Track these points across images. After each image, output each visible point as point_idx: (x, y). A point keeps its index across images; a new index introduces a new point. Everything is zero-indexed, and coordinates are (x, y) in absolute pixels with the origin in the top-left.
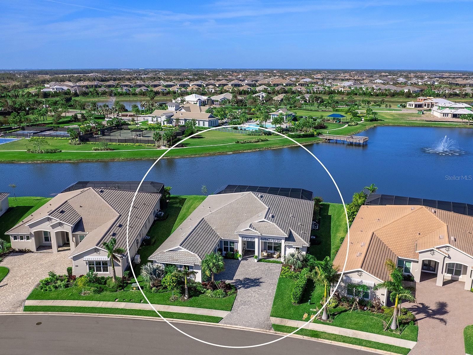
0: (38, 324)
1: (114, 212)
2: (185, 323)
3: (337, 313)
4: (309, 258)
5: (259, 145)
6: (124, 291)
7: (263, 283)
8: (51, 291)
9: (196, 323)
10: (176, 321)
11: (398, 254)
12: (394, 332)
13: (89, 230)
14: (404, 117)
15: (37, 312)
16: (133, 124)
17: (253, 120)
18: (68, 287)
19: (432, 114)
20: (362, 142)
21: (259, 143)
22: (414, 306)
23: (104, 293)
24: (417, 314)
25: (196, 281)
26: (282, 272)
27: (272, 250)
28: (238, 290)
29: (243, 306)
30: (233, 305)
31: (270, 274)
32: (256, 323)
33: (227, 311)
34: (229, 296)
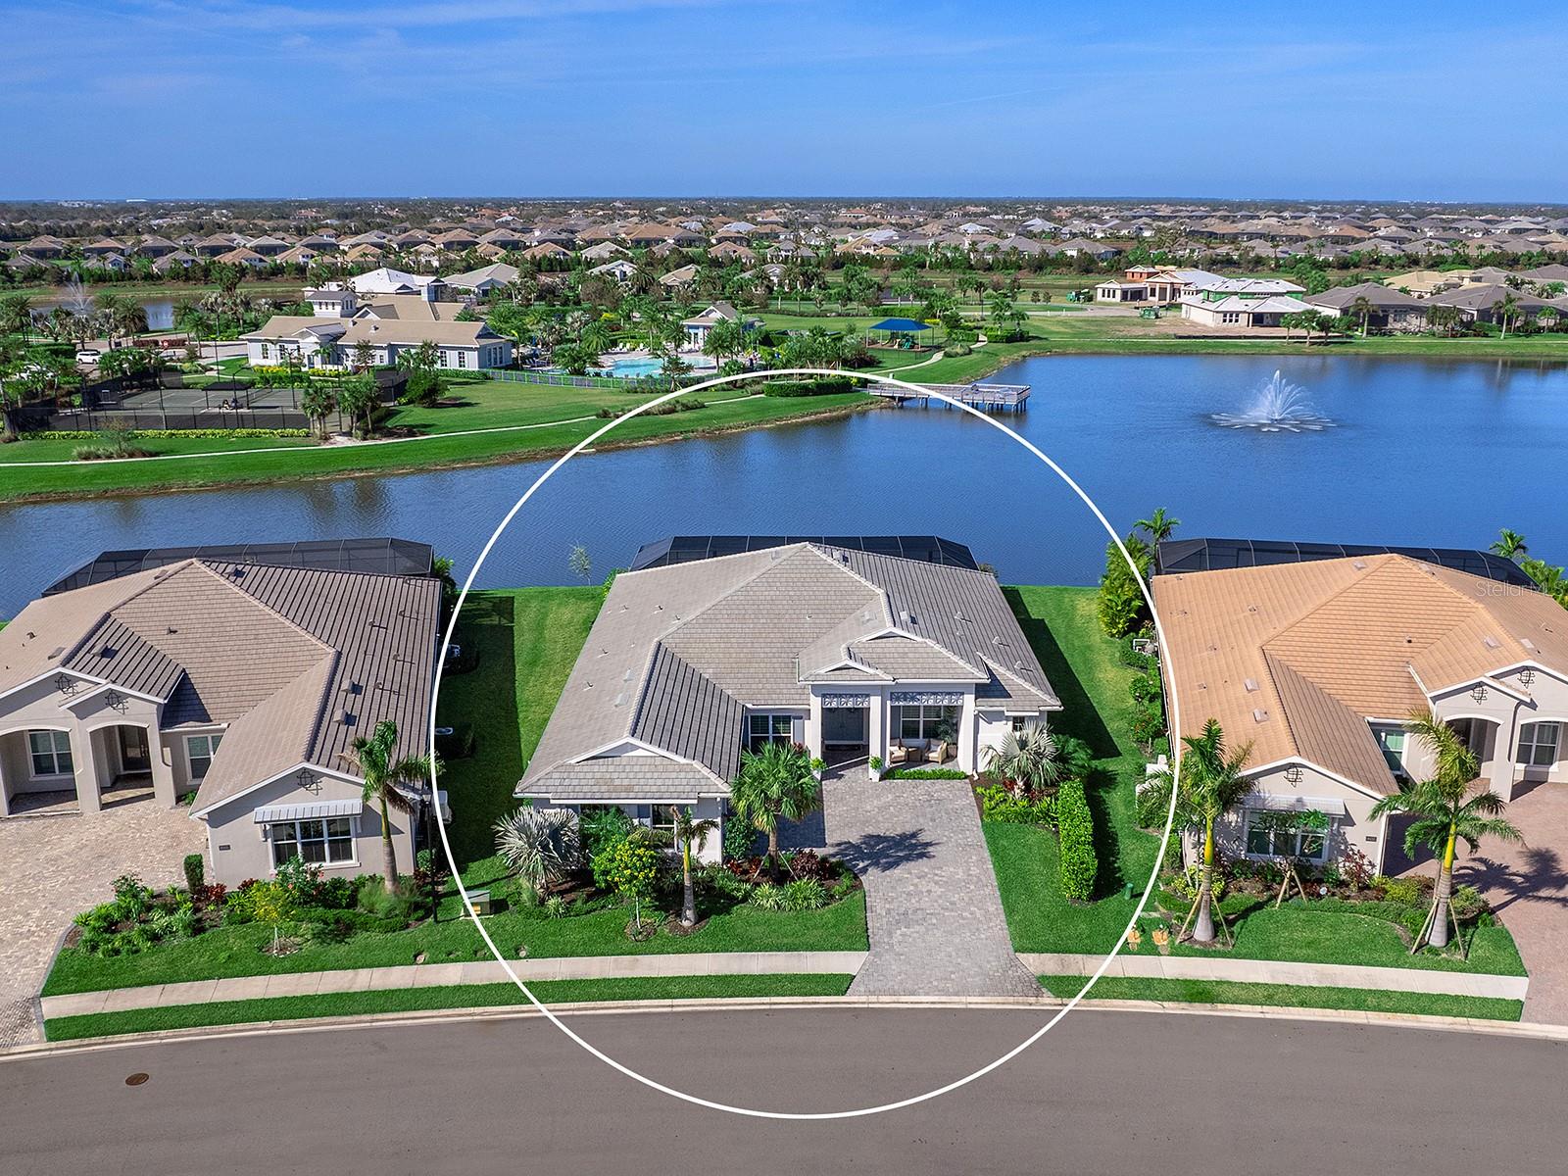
0: (135, 1080)
1: (309, 643)
2: (724, 1008)
3: (1233, 916)
4: (1070, 748)
5: (682, 422)
6: (437, 921)
7: (937, 846)
8: (137, 951)
9: (763, 1004)
10: (684, 1006)
11: (1363, 710)
12: (1443, 955)
13: (227, 716)
14: (1105, 329)
15: (110, 1038)
16: (194, 368)
17: (621, 345)
18: (202, 930)
19: (1184, 315)
20: (1012, 401)
21: (676, 414)
22: (1462, 868)
23: (360, 938)
24: (1481, 891)
25: (704, 862)
26: (987, 805)
27: (918, 737)
28: (863, 878)
29: (903, 929)
30: (868, 929)
31: (945, 817)
32: (977, 979)
33: (856, 950)
34: (841, 900)
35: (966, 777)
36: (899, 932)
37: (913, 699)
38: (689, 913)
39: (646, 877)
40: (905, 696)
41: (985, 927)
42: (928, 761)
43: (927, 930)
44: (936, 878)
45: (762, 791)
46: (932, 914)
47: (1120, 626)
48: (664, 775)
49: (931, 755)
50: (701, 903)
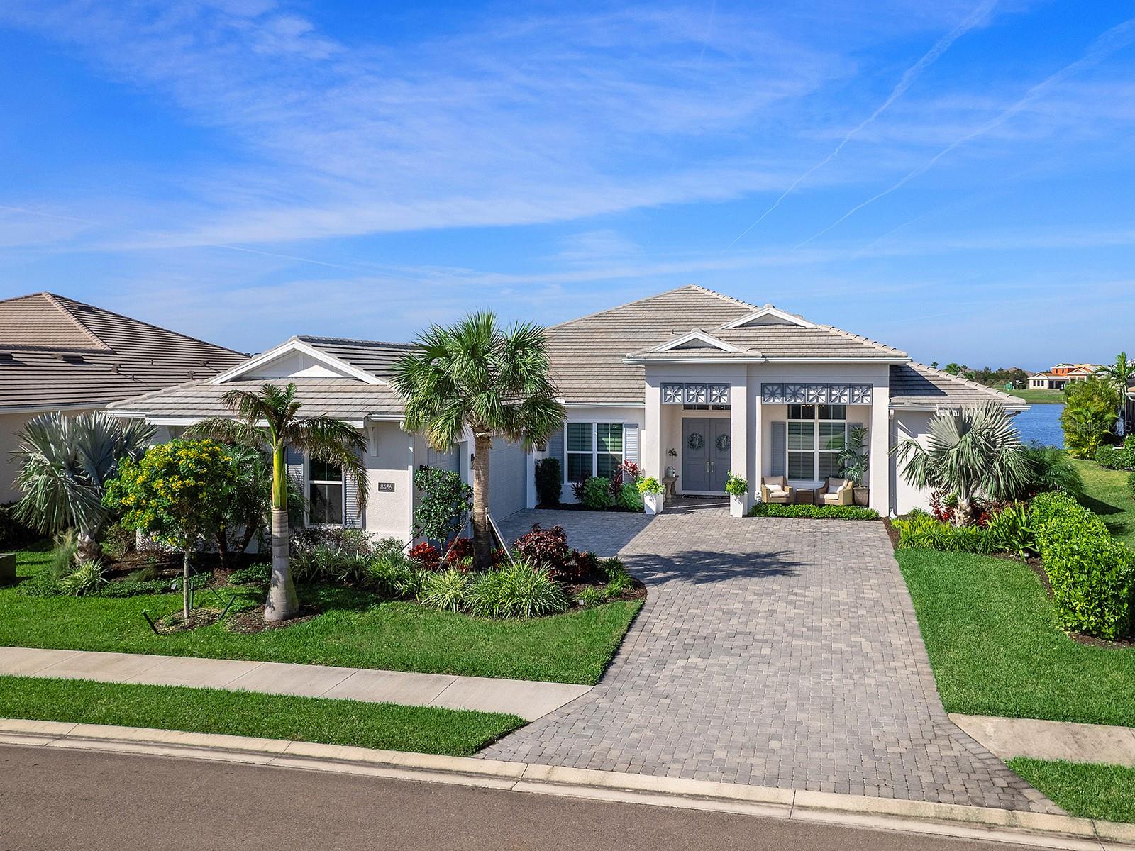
25: (374, 540)
26: (906, 530)
27: (812, 479)
28: (651, 589)
29: (693, 659)
30: (617, 653)
31: (833, 545)
34: (588, 608)
35: (878, 518)
36: (681, 662)
44: (793, 597)
46: (765, 641)
49: (826, 496)
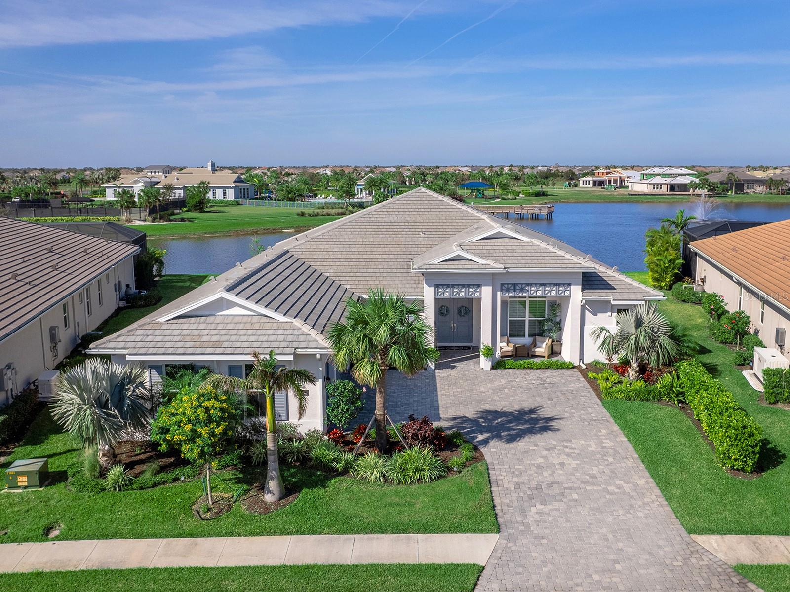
25: (303, 430)
26: (603, 384)
27: (524, 336)
28: (484, 450)
29: (539, 507)
30: (494, 506)
31: (562, 397)
32: (652, 570)
33: (482, 531)
34: (460, 472)
35: (574, 367)
36: (533, 509)
37: (522, 290)
38: (273, 484)
39: (212, 434)
40: (514, 287)
41: (640, 503)
42: (534, 356)
43: (569, 507)
44: (567, 450)
45: (365, 336)
46: (570, 488)
47: (667, 280)
48: (259, 332)
49: (537, 350)
50: (293, 475)
